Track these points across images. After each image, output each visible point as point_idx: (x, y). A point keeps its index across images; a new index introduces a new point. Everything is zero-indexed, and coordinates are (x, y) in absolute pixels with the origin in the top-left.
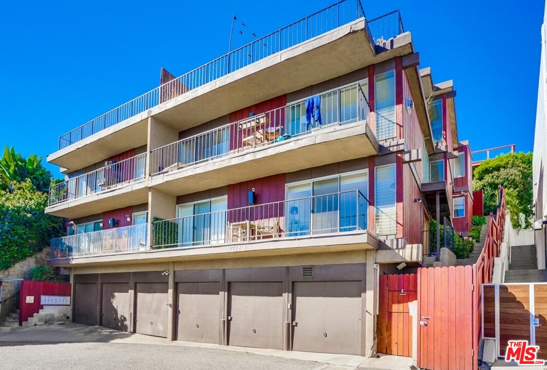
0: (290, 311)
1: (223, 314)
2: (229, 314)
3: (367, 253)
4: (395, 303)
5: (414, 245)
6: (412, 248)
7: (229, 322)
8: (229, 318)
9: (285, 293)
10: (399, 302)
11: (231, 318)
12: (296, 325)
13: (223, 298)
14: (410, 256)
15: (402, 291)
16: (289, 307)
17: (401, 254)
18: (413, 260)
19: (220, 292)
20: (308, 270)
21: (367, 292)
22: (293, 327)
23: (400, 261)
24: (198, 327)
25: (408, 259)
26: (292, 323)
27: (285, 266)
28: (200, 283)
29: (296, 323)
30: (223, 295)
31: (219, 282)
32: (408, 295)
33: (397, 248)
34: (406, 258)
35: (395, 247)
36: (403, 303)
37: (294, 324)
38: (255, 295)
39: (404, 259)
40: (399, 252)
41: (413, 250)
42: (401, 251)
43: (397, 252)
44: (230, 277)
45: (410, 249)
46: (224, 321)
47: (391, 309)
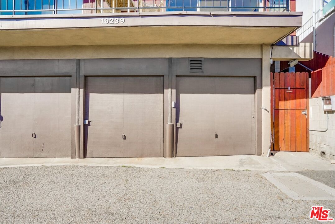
0: (174, 110)
1: (77, 117)
2: (86, 116)
3: (263, 48)
4: (282, 100)
5: (306, 43)
6: (305, 46)
7: (86, 127)
8: (87, 123)
9: (168, 89)
10: (286, 99)
11: (89, 122)
12: (181, 127)
13: (77, 97)
14: (304, 53)
15: (289, 89)
16: (173, 106)
17: (295, 51)
18: (306, 58)
19: (73, 90)
20: (196, 63)
21: (264, 88)
22: (177, 128)
23: (295, 58)
24: (35, 137)
25: (302, 57)
26: (176, 125)
27: (168, 57)
28: (38, 78)
29: (181, 125)
30: (77, 93)
31: (71, 76)
32: (295, 93)
33: (292, 45)
34: (300, 56)
35: (290, 44)
36: (290, 100)
37: (179, 125)
38: (124, 92)
39: (299, 56)
40: (293, 49)
41: (306, 48)
42: (295, 48)
43: (291, 49)
44: (86, 69)
45: (304, 47)
46: (79, 127)
47: (278, 106)
